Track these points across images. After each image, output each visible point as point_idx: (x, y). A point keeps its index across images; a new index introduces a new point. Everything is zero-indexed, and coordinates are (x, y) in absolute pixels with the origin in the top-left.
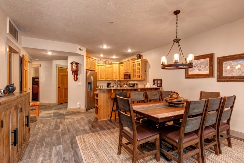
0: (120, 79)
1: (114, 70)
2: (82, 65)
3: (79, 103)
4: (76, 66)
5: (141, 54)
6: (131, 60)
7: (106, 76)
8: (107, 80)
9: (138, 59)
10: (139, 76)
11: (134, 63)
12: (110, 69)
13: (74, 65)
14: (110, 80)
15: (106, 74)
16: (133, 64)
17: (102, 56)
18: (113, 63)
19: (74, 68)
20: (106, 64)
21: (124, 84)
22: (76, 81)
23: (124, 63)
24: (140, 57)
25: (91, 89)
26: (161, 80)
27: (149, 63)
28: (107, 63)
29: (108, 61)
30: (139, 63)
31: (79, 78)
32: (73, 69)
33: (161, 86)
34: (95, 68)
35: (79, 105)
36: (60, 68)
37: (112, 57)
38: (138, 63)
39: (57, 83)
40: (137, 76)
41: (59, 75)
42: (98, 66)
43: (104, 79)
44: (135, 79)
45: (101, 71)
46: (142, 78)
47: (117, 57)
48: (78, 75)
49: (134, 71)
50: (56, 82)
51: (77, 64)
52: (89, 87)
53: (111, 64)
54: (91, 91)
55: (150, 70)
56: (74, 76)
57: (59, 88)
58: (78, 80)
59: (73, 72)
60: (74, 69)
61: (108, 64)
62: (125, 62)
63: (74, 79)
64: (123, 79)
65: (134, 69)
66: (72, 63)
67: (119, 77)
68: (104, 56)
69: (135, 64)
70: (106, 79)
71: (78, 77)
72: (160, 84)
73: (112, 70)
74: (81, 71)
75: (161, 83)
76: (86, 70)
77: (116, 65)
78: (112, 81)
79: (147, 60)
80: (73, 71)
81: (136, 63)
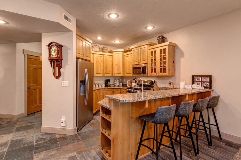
0: (124, 74)
1: (116, 62)
2: (70, 49)
3: (63, 120)
4: (58, 51)
5: (165, 36)
6: (148, 45)
7: (105, 70)
8: (106, 75)
9: (159, 43)
10: (163, 70)
11: (153, 50)
12: (110, 59)
13: (54, 48)
14: (110, 75)
15: (105, 66)
16: (151, 51)
17: (99, 38)
18: (113, 50)
19: (54, 54)
20: (103, 52)
21: (131, 82)
22: (57, 78)
23: (132, 50)
24: (162, 39)
25: (85, 91)
26: (210, 77)
27: (180, 49)
28: (105, 51)
29: (107, 47)
30: (165, 49)
31: (64, 73)
32: (52, 56)
33: (210, 88)
34: (90, 57)
35: (64, 123)
36: (30, 57)
37: (113, 42)
38: (161, 50)
39: (25, 81)
40: (158, 70)
41: (29, 68)
42: (94, 54)
43: (101, 75)
44: (154, 74)
45: (96, 62)
46: (169, 73)
47: (122, 42)
48: (61, 67)
49: (154, 62)
50: (23, 80)
51: (60, 47)
52: (82, 89)
53: (111, 52)
54: (85, 96)
55: (182, 60)
56: (55, 68)
57: (29, 88)
58: (62, 76)
59: (51, 62)
60: (54, 56)
61: (107, 52)
62: (135, 49)
63: (54, 74)
64: (131, 75)
65: (153, 58)
66: (50, 45)
67: (124, 71)
68: (103, 38)
69: (155, 52)
70: (104, 74)
71: (62, 70)
72: (208, 84)
73: (113, 61)
74: (67, 61)
75: (210, 82)
76: (77, 58)
77: (118, 54)
78: (112, 76)
79: (176, 44)
80: (52, 60)
81: (157, 49)
